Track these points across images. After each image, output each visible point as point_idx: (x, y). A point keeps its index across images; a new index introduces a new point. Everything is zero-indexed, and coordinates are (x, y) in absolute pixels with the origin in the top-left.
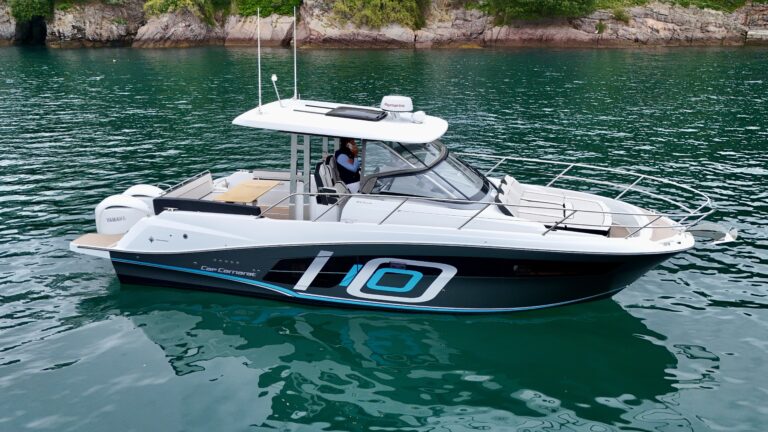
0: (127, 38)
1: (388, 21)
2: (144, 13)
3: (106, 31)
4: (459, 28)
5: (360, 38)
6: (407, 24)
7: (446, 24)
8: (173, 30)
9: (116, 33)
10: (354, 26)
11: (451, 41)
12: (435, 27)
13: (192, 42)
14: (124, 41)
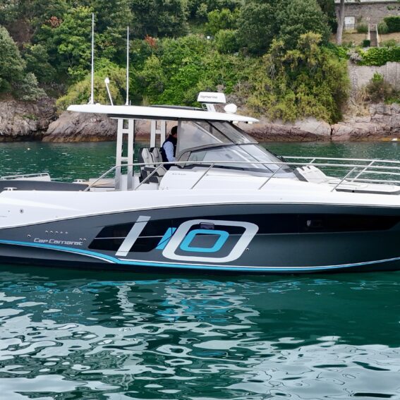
0: (37, 133)
1: (302, 114)
2: (55, 109)
3: (18, 126)
4: (378, 121)
5: (274, 132)
6: (323, 118)
7: (365, 118)
8: (84, 125)
9: (27, 128)
10: (268, 120)
11: (369, 134)
12: (352, 121)
13: (102, 136)
14: (34, 136)
